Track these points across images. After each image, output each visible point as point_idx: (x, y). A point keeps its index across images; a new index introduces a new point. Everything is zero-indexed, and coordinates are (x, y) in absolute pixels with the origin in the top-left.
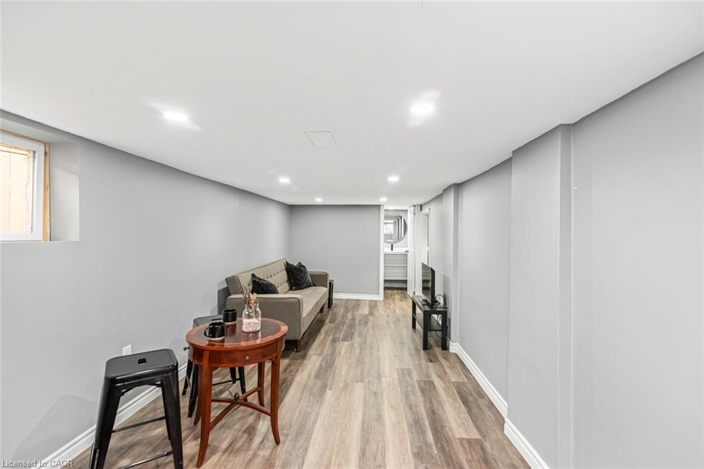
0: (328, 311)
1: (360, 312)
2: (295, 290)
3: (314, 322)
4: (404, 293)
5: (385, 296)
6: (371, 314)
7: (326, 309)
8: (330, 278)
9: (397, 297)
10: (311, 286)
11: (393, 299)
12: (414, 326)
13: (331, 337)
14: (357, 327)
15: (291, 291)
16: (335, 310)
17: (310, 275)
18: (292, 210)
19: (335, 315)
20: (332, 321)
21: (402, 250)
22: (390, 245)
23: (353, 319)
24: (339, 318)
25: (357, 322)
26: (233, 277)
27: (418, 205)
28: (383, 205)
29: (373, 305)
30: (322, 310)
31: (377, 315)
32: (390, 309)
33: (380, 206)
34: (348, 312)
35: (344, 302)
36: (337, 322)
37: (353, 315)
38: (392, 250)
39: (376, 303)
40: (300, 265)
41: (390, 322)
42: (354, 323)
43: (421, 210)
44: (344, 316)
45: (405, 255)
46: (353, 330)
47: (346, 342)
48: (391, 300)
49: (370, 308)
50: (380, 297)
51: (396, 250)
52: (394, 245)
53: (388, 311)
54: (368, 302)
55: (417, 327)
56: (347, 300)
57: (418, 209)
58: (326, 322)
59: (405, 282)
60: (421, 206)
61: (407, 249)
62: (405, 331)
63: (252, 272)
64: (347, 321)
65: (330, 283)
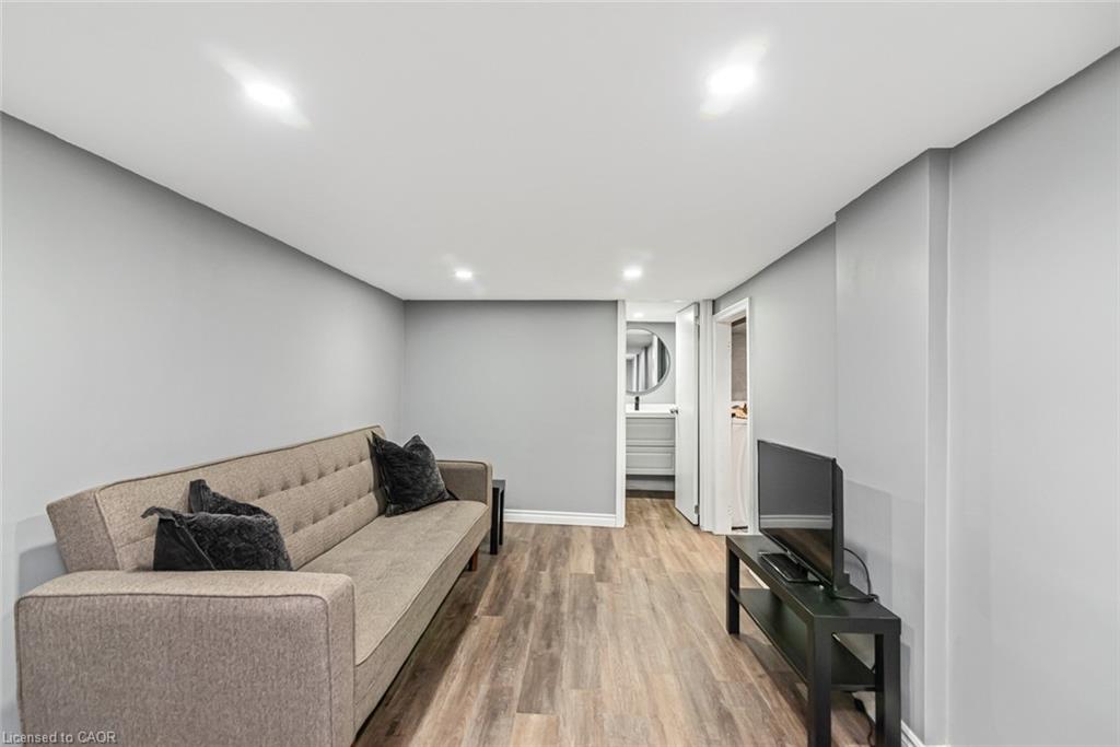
0: (491, 564)
1: (573, 567)
2: (396, 513)
3: (444, 610)
4: (668, 506)
5: (629, 516)
6: (601, 573)
7: (483, 559)
8: (496, 476)
9: (655, 516)
10: (443, 500)
11: (648, 522)
12: (733, 627)
13: (484, 688)
14: (569, 634)
15: (383, 518)
16: (509, 561)
17: (442, 471)
18: (410, 310)
19: (504, 578)
20: (497, 608)
21: (664, 409)
22: (634, 397)
23: (556, 595)
24: (517, 593)
25: (565, 608)
26: (77, 499)
27: (706, 301)
28: (624, 301)
29: (603, 540)
30: (471, 565)
31: (616, 576)
32: (647, 556)
33: (615, 302)
34: (541, 566)
35: (532, 531)
36: (510, 608)
37: (555, 578)
38: (637, 408)
39: (610, 535)
40: (417, 444)
41: (660, 608)
42: (558, 613)
43: (714, 313)
44: (530, 585)
45: (670, 421)
46: (555, 649)
47: (534, 717)
48: (644, 527)
49: (597, 551)
50: (617, 520)
51: (645, 409)
52: (641, 398)
53: (642, 559)
54: (589, 532)
55: (742, 629)
56: (541, 528)
57: (706, 310)
58: (480, 610)
59: (671, 478)
60: (714, 301)
61: (674, 407)
62: (712, 646)
63: (194, 477)
64: (540, 605)
65: (495, 491)
